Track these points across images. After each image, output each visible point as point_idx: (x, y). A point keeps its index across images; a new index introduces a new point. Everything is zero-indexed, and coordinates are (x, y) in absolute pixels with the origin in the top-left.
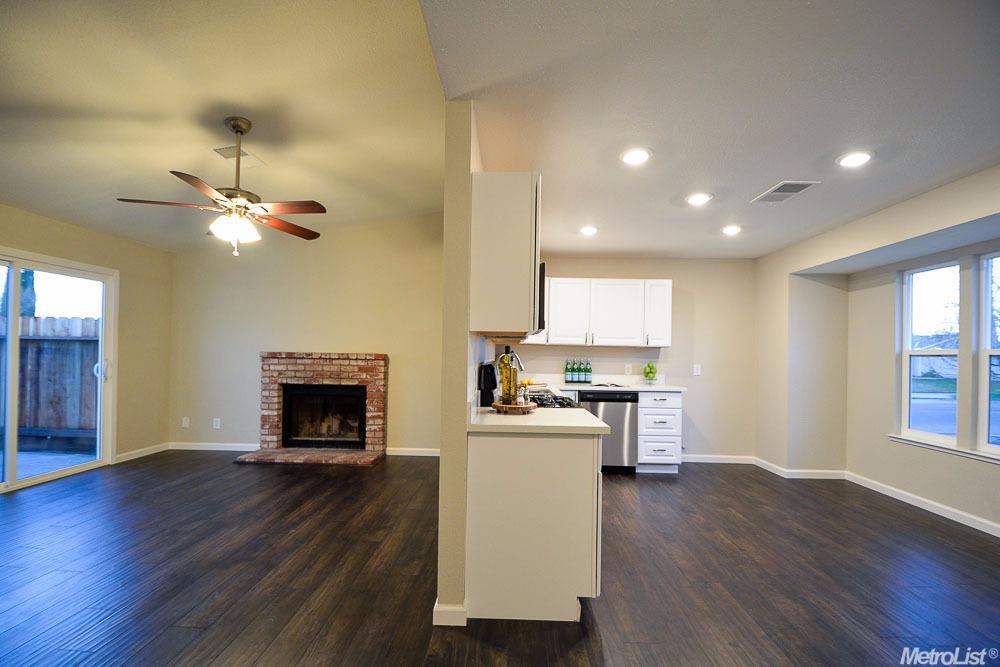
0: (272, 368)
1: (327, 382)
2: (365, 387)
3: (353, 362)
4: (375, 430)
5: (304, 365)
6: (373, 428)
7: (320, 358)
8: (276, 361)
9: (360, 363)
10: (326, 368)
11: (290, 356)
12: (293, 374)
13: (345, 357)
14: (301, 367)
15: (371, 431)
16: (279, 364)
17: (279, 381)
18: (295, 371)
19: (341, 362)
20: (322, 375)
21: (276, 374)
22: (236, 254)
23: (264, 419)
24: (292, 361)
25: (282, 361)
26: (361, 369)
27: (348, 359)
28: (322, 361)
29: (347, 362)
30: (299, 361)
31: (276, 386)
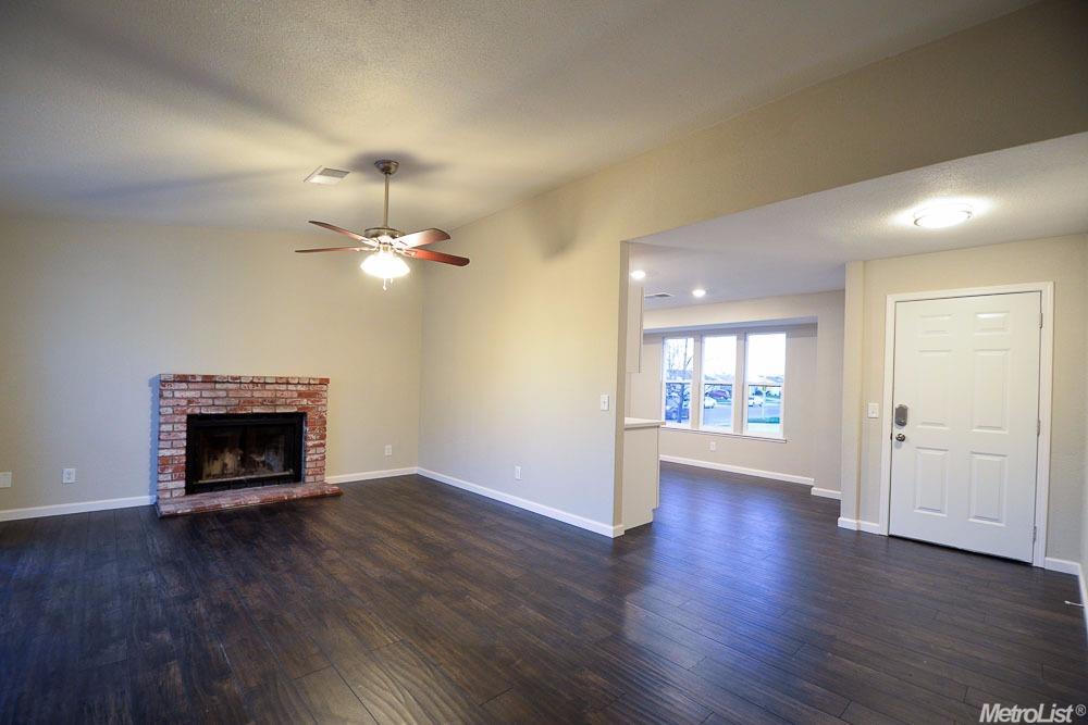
0: (177, 394)
1: (257, 410)
2: (304, 414)
3: (290, 387)
4: (317, 460)
5: (226, 390)
6: (315, 457)
7: (252, 382)
8: (184, 386)
9: (299, 387)
10: (256, 394)
11: (208, 379)
12: (210, 402)
13: (284, 381)
14: (222, 394)
15: (312, 461)
16: (188, 389)
17: (189, 411)
18: (213, 398)
19: (277, 387)
20: (251, 403)
21: (184, 402)
22: (385, 288)
23: (162, 464)
24: (209, 386)
25: (192, 386)
26: (301, 395)
27: (288, 383)
28: (251, 385)
29: (283, 387)
30: (218, 386)
31: (184, 418)
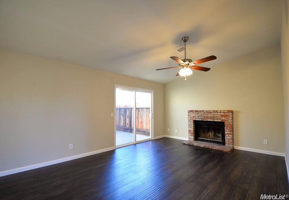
0: (191, 115)
1: (209, 120)
2: (224, 122)
3: (218, 113)
4: (229, 139)
5: (201, 114)
6: (228, 138)
7: (207, 112)
8: (192, 113)
9: (221, 113)
10: (209, 115)
11: (197, 111)
12: (198, 117)
13: (216, 111)
14: (200, 115)
15: (227, 139)
16: (193, 114)
17: (193, 119)
18: (198, 116)
19: (214, 113)
20: (207, 118)
21: (192, 117)
22: (186, 80)
23: (189, 131)
24: (197, 113)
25: (194, 113)
26: (222, 116)
27: (217, 112)
28: (207, 113)
29: (216, 113)
30: (199, 113)
31: (193, 121)
